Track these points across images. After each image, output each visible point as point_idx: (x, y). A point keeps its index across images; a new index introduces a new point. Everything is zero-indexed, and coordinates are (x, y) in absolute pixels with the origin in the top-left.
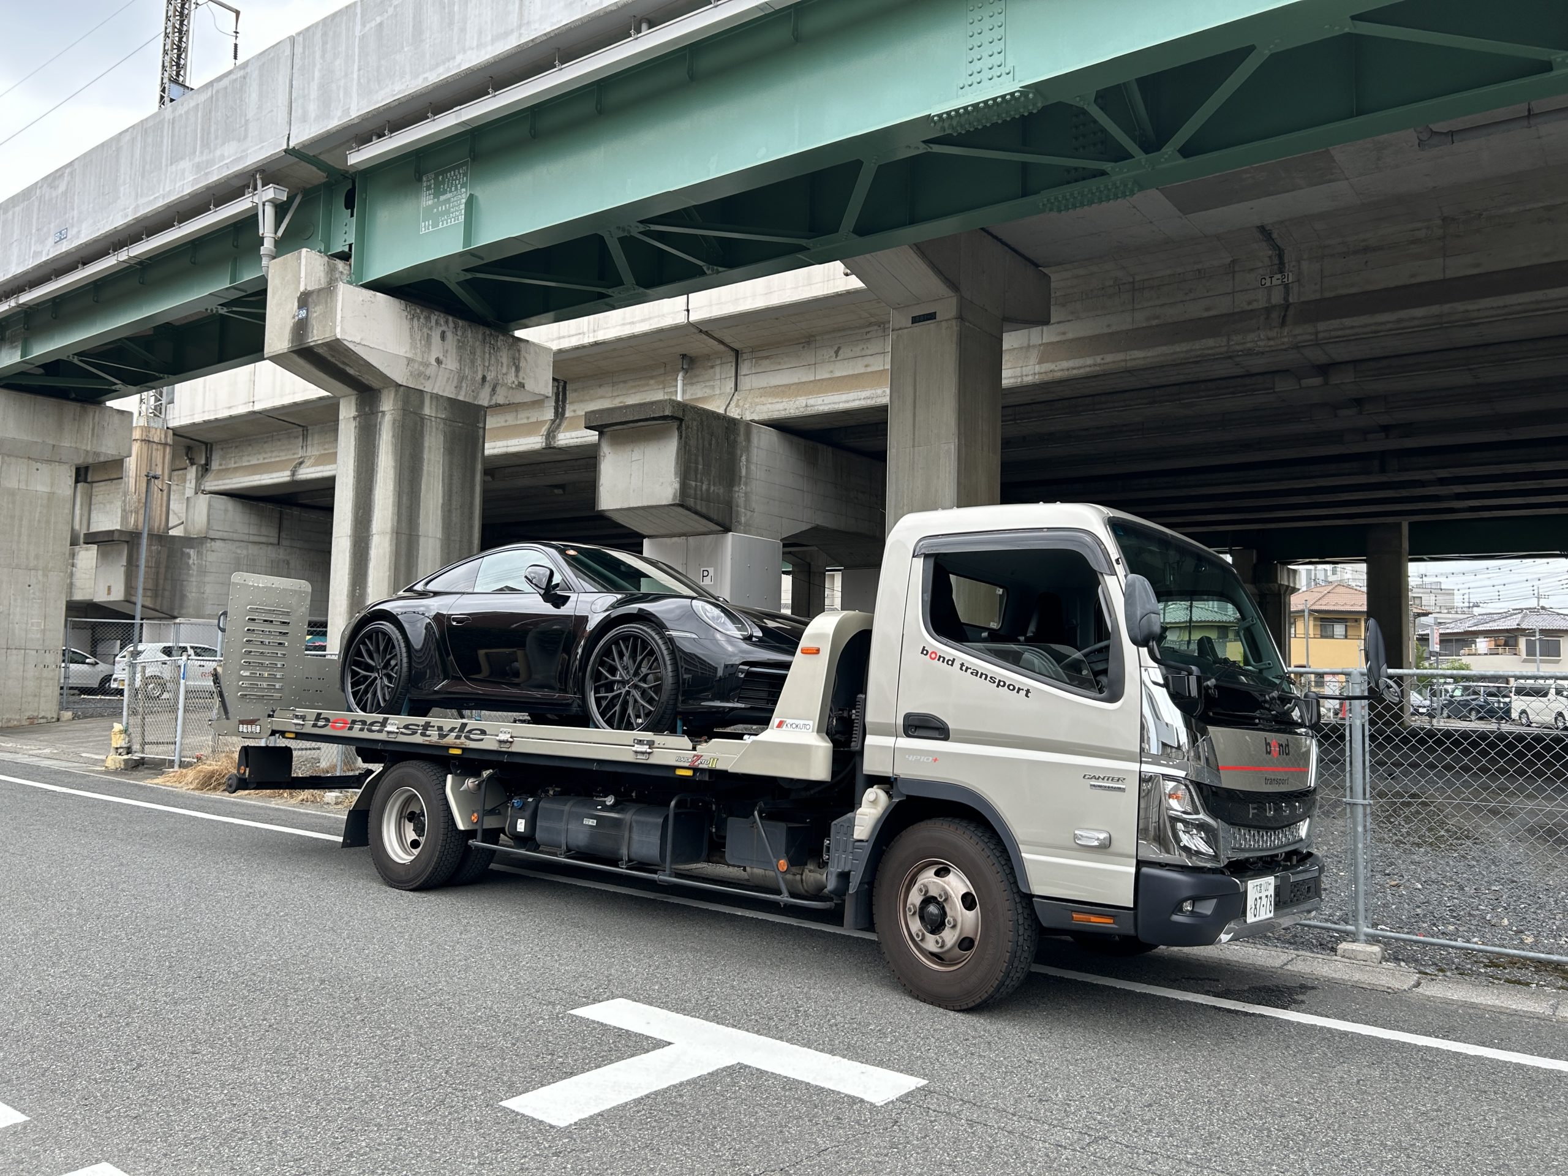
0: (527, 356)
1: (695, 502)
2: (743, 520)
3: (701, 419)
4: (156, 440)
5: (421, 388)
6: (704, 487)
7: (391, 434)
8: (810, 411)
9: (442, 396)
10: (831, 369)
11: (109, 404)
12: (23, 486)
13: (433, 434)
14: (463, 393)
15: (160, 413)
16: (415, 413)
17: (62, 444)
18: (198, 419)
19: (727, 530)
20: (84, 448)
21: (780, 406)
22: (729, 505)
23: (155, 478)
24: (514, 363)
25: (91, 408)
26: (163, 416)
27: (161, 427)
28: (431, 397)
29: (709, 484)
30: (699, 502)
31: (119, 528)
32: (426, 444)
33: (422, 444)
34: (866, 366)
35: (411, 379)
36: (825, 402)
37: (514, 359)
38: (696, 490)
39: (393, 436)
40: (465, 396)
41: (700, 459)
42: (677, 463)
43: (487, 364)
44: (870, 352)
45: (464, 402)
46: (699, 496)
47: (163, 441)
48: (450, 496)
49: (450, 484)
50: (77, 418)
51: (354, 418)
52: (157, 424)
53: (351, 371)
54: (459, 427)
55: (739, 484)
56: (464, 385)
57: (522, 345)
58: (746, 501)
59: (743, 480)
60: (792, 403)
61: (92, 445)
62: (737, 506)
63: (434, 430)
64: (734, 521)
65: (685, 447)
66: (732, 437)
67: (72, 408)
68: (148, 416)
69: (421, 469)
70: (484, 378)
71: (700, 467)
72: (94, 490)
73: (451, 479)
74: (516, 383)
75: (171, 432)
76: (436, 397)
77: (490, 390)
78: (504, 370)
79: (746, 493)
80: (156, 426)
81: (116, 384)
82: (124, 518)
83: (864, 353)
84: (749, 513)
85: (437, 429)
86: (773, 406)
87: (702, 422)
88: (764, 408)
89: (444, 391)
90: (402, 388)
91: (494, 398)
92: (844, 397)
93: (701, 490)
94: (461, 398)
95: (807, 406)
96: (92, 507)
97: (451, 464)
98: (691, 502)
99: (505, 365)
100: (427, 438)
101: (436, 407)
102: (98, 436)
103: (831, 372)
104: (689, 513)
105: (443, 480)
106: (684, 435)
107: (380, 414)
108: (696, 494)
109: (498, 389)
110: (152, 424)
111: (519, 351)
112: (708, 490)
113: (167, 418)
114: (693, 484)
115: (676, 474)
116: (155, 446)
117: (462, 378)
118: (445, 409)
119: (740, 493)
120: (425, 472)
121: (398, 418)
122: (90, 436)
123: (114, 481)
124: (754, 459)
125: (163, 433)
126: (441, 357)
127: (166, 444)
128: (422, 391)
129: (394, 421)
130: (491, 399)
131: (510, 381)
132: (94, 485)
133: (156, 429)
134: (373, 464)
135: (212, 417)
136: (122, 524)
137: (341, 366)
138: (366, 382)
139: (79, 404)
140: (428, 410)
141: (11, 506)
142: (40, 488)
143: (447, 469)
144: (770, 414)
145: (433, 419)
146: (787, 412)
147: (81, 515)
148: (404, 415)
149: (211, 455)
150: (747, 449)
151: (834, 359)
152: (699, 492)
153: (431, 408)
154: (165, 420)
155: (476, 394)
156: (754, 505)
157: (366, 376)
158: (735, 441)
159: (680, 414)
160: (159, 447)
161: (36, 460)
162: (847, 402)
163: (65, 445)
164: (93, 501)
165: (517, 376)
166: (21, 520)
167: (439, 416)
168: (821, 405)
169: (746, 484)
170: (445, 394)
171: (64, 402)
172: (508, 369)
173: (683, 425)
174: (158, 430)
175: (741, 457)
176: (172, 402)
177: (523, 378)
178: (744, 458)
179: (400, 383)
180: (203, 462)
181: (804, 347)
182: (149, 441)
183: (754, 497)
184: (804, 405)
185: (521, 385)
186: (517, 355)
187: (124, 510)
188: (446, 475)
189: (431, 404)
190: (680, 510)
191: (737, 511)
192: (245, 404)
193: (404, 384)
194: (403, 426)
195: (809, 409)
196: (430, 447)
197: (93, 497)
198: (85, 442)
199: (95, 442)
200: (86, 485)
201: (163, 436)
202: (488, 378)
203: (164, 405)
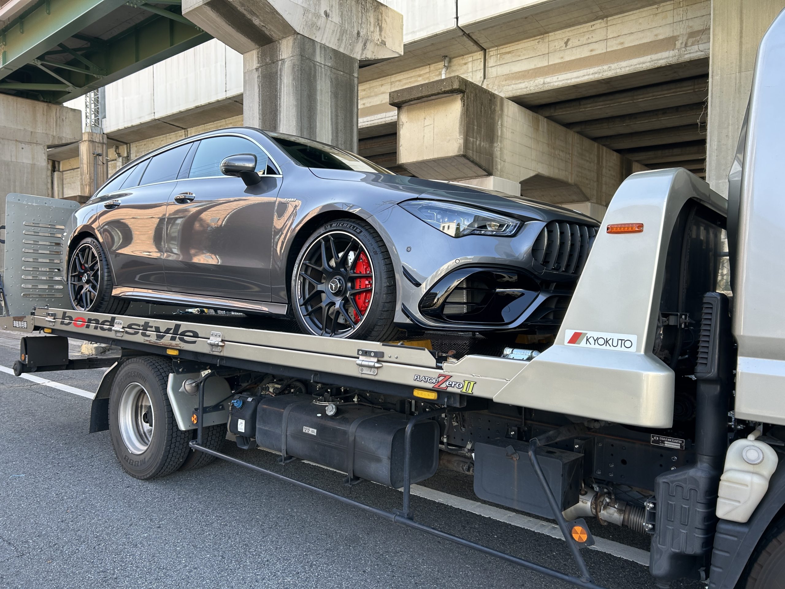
0: (387, 18)
1: (473, 153)
2: (499, 167)
3: (476, 92)
4: (97, 140)
5: (313, 38)
6: (478, 142)
7: (291, 78)
8: (547, 88)
9: (328, 47)
10: (561, 56)
11: (65, 104)
12: (14, 159)
13: (323, 79)
14: (343, 46)
15: (98, 124)
16: (309, 59)
17: (38, 131)
18: (121, 127)
19: (490, 174)
20: (52, 134)
21: (522, 85)
22: (490, 156)
23: (99, 155)
24: (378, 24)
25: (54, 107)
26: (100, 126)
27: (99, 133)
28: (321, 47)
29: (480, 141)
30: (475, 153)
31: (80, 195)
32: (319, 88)
33: (316, 86)
34: (591, 51)
35: (306, 29)
36: (559, 79)
37: (378, 20)
38: (473, 145)
39: (294, 79)
40: (345, 48)
41: (475, 121)
42: (461, 125)
43: (360, 22)
44: (594, 40)
45: (343, 54)
46: (475, 149)
47: (101, 141)
48: (337, 133)
49: (337, 123)
50: (45, 113)
51: (257, 69)
52: (98, 131)
53: (256, 22)
54: (341, 75)
55: (497, 141)
56: (344, 38)
57: (383, 9)
58: (501, 154)
59: (499, 138)
60: (532, 82)
61: (56, 132)
62: (496, 158)
63: (324, 75)
64: (494, 168)
65: (467, 112)
66: (493, 107)
67: (41, 106)
68: (91, 126)
69: (316, 109)
70: (358, 33)
71: (476, 127)
72: (64, 176)
73: (337, 119)
74: (380, 40)
75: (105, 136)
76: (324, 48)
77: (362, 44)
78: (372, 29)
79: (501, 149)
80: (96, 132)
81: (69, 86)
82: (82, 189)
83: (590, 41)
84: (502, 163)
85: (326, 75)
86: (517, 86)
87: (476, 95)
88: (510, 88)
89: (330, 42)
90: (299, 36)
91: (364, 52)
92: (575, 74)
93: (476, 144)
94: (341, 50)
95: (544, 83)
96: (64, 186)
97: (337, 105)
98: (470, 153)
99: (372, 25)
100: (318, 82)
101: (325, 58)
102: (60, 126)
103: (562, 58)
104: (467, 161)
105: (331, 119)
106: (466, 104)
107: (280, 62)
108: (473, 147)
109: (368, 45)
110: (94, 131)
111: (382, 14)
112: (480, 145)
113: (103, 127)
114: (472, 139)
115: (460, 132)
116: (97, 144)
117: (343, 32)
118: (331, 58)
119: (497, 146)
120: (318, 111)
121: (297, 63)
122: (55, 126)
123: (75, 170)
124: (505, 124)
125: (101, 136)
126: (328, 11)
127: (103, 143)
128: (313, 41)
129: (294, 65)
130: (362, 54)
131: (376, 39)
132: (64, 173)
133: (97, 134)
134: (276, 106)
135: (130, 125)
136: (81, 193)
137: (249, 16)
138: (267, 33)
139: (46, 104)
140: (319, 58)
141: (7, 173)
142: (25, 161)
143: (334, 110)
144: (514, 92)
145: (323, 66)
146: (528, 89)
147: (58, 191)
148: (302, 60)
149: (130, 151)
150: (501, 116)
151: (564, 48)
152: (475, 146)
153: (321, 57)
154: (102, 129)
155: (353, 46)
156: (505, 157)
157: (270, 26)
158: (495, 110)
159: (463, 88)
160: (99, 145)
161: (21, 142)
162: (578, 77)
163: (39, 131)
164: (64, 182)
165: (380, 35)
166: (15, 182)
167: (327, 64)
168: (556, 82)
169: (501, 142)
170: (331, 46)
171: (36, 102)
172: (374, 28)
173: (465, 96)
174: (98, 135)
175: (498, 122)
176: (105, 117)
177: (385, 38)
178: (500, 122)
179: (298, 31)
180: (126, 155)
181: (539, 42)
182: (93, 141)
183: (505, 151)
184: (542, 83)
185: (383, 43)
186: (380, 17)
187: (82, 184)
188: (334, 115)
189: (321, 53)
190: (463, 160)
191: (496, 161)
192: (149, 114)
193: (301, 33)
194: (301, 70)
195: (546, 85)
196: (321, 90)
197: (64, 180)
198: (52, 130)
199: (58, 130)
200: (59, 173)
201: (101, 138)
202: (361, 34)
203: (100, 119)
